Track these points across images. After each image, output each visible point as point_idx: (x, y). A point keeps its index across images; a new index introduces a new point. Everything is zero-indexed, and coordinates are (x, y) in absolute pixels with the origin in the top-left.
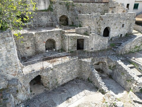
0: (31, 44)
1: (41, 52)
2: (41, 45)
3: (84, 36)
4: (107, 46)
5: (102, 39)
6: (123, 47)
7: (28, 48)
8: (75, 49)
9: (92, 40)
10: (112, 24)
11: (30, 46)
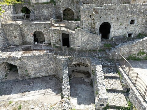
0: (18, 34)
1: (29, 43)
2: (28, 36)
3: (70, 31)
4: (99, 46)
5: (92, 36)
6: (116, 50)
7: (15, 37)
8: (61, 45)
9: (78, 36)
10: (112, 19)
11: (17, 35)
